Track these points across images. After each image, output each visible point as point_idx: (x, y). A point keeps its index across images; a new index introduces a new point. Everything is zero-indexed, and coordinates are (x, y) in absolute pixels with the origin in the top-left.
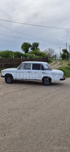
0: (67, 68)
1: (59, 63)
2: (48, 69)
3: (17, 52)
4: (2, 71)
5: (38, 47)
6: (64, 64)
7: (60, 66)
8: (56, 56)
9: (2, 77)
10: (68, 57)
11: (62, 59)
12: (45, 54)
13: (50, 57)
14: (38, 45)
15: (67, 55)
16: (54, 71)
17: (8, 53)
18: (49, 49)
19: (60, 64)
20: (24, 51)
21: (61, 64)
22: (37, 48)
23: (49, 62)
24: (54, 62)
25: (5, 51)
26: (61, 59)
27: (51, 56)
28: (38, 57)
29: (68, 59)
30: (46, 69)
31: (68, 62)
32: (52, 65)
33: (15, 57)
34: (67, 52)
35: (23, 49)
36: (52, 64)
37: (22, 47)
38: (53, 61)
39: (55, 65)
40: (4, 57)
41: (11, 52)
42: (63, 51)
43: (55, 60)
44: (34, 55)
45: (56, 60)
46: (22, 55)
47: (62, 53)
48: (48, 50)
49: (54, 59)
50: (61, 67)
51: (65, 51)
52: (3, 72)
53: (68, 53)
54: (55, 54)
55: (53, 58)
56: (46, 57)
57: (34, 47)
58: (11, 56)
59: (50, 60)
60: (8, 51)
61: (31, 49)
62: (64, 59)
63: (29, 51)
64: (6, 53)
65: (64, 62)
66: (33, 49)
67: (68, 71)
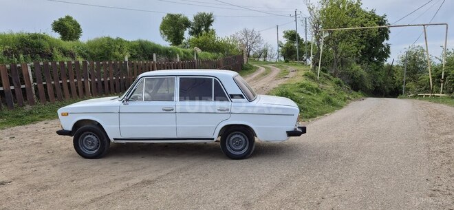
0: (302, 86)
1: (276, 71)
2: (241, 96)
3: (140, 42)
4: (60, 111)
5: (211, 27)
6: (292, 74)
7: (281, 82)
8: (265, 51)
9: (62, 133)
10: (301, 53)
11: (287, 61)
12: (232, 47)
13: (248, 56)
14: (212, 21)
15: (299, 47)
16: (263, 101)
17: (110, 44)
18: (246, 33)
19: (279, 77)
20: (168, 39)
21: (283, 75)
22: (207, 30)
23: (246, 69)
24: (262, 70)
25: (98, 40)
26: (282, 59)
27: (251, 53)
28: (210, 55)
29: (301, 59)
30: (232, 96)
31: (304, 68)
32: (255, 79)
33: (132, 57)
34: (299, 38)
35: (166, 34)
36: (255, 75)
37: (163, 28)
38: (257, 68)
39: (266, 79)
40: (93, 57)
41: (120, 41)
42: (285, 37)
43: (265, 62)
44: (199, 51)
45: (268, 63)
46: (157, 50)
47: (284, 41)
48: (240, 36)
49: (261, 59)
50: (284, 86)
51: (293, 36)
52: (63, 115)
53: (300, 41)
54: (262, 47)
55: (259, 57)
56: (236, 54)
57: (200, 27)
58: (117, 53)
59: (250, 63)
60: (109, 39)
61: (191, 33)
62: (292, 59)
63: (184, 41)
64: (102, 46)
65: (291, 68)
66: (196, 32)
67: (309, 97)
